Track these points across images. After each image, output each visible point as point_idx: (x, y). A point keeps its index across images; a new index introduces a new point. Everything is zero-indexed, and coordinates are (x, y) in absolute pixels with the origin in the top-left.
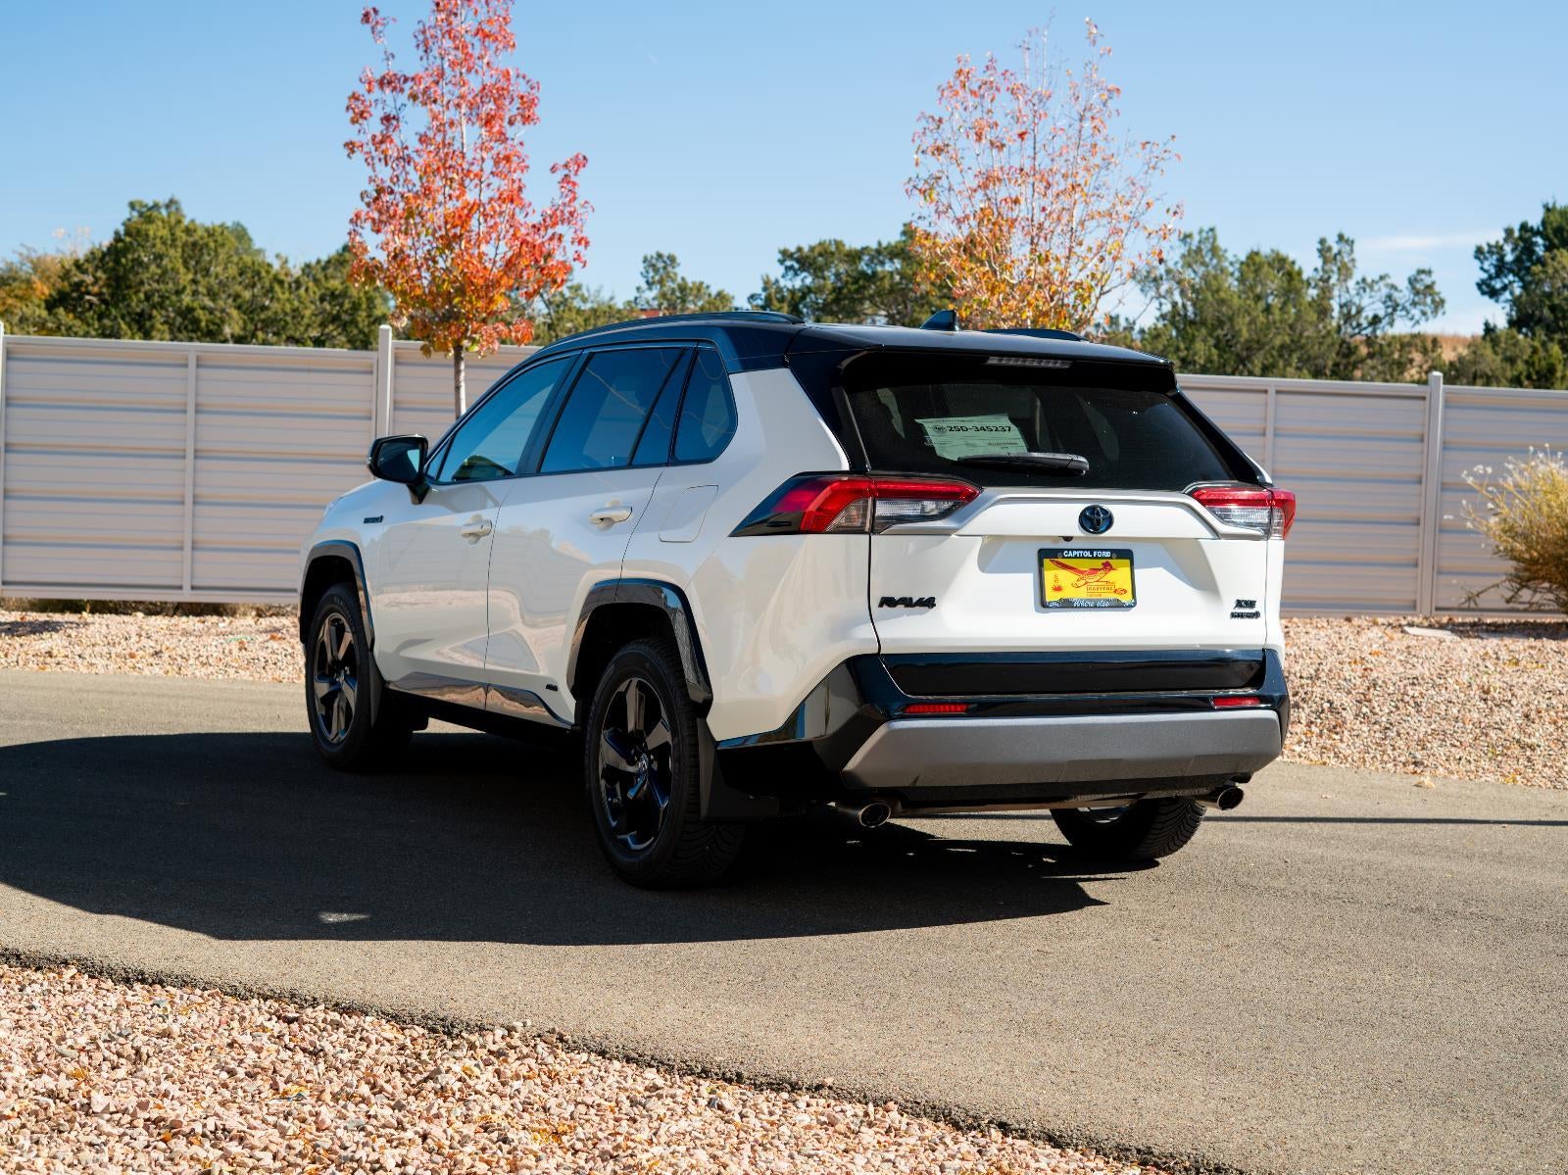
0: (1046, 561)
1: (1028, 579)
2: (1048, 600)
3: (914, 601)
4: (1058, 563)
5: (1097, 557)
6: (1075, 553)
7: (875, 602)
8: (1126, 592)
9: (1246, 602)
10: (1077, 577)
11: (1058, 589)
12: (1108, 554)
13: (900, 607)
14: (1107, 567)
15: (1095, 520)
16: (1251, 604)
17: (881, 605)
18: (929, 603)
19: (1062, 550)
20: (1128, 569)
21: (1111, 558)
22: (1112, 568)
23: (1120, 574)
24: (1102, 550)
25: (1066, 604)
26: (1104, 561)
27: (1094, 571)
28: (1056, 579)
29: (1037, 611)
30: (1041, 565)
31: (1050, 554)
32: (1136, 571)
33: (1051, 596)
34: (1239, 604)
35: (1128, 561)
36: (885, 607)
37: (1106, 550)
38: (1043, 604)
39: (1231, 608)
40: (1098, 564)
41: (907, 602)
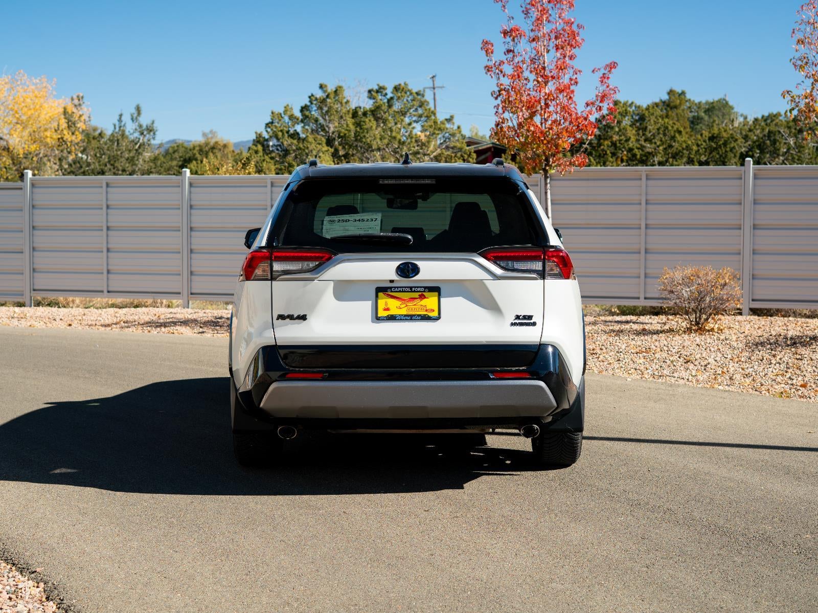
0: (380, 294)
1: (367, 305)
2: (379, 316)
3: (295, 316)
4: (388, 295)
5: (414, 291)
6: (399, 289)
7: (275, 317)
8: (434, 311)
9: (525, 317)
10: (400, 303)
11: (388, 309)
12: (422, 289)
13: (288, 320)
14: (422, 297)
15: (408, 270)
16: (530, 317)
17: (278, 319)
18: (303, 318)
19: (391, 288)
20: (436, 298)
21: (424, 291)
22: (425, 298)
23: (431, 301)
24: (418, 287)
25: (392, 318)
26: (420, 293)
27: (413, 299)
28: (386, 304)
29: (373, 322)
30: (377, 296)
31: (383, 290)
32: (442, 300)
33: (382, 313)
34: (518, 317)
35: (436, 294)
36: (280, 320)
37: (421, 287)
38: (377, 319)
39: (512, 319)
40: (416, 295)
41: (291, 317)
